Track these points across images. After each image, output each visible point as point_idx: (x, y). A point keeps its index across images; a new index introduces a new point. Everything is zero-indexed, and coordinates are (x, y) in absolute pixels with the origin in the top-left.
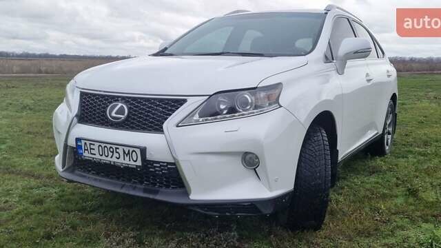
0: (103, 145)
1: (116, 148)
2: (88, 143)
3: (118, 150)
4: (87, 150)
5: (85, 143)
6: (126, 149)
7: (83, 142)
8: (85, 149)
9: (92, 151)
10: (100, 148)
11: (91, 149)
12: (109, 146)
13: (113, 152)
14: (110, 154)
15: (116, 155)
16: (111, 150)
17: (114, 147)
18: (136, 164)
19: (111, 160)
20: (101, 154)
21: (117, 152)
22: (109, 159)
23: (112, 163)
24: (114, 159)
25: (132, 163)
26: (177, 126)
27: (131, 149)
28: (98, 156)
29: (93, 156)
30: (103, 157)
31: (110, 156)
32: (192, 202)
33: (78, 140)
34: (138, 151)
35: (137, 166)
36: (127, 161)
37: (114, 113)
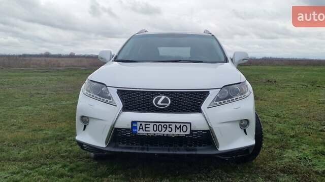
0: (158, 124)
1: (169, 125)
2: (143, 124)
3: (170, 126)
4: (142, 129)
5: (141, 124)
6: (179, 125)
7: (139, 124)
8: (140, 128)
9: (147, 129)
10: (155, 126)
11: (145, 128)
12: (163, 124)
13: (166, 128)
14: (164, 129)
15: (168, 129)
16: (165, 126)
17: (168, 124)
18: (185, 133)
19: (165, 133)
20: (155, 130)
21: (169, 127)
22: (162, 132)
23: (165, 135)
24: (167, 132)
25: (182, 133)
26: (208, 108)
27: (182, 125)
28: (152, 132)
29: (148, 132)
30: (158, 132)
32: (219, 152)
33: (133, 122)
34: (188, 125)
35: (186, 135)
36: (178, 132)
37: (159, 103)
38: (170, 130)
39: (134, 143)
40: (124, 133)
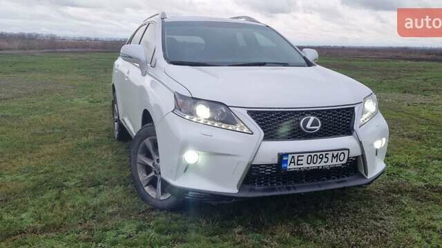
0: (312, 155)
1: (326, 154)
2: (296, 156)
4: (294, 162)
5: (293, 157)
6: (335, 153)
7: (290, 156)
8: (291, 162)
9: (299, 162)
10: (310, 157)
11: (298, 160)
12: (318, 154)
13: (322, 158)
14: (319, 160)
15: (325, 160)
16: (321, 156)
17: (324, 153)
18: (342, 163)
19: (319, 165)
20: (309, 162)
21: (326, 157)
22: (317, 165)
23: (320, 168)
24: (323, 164)
25: (339, 162)
27: (340, 152)
28: (305, 165)
29: (301, 166)
30: (312, 165)
31: (318, 162)
33: (281, 155)
34: (346, 152)
35: (343, 164)
36: (335, 162)
37: (308, 126)
38: (326, 160)
39: (274, 183)
40: (262, 171)
